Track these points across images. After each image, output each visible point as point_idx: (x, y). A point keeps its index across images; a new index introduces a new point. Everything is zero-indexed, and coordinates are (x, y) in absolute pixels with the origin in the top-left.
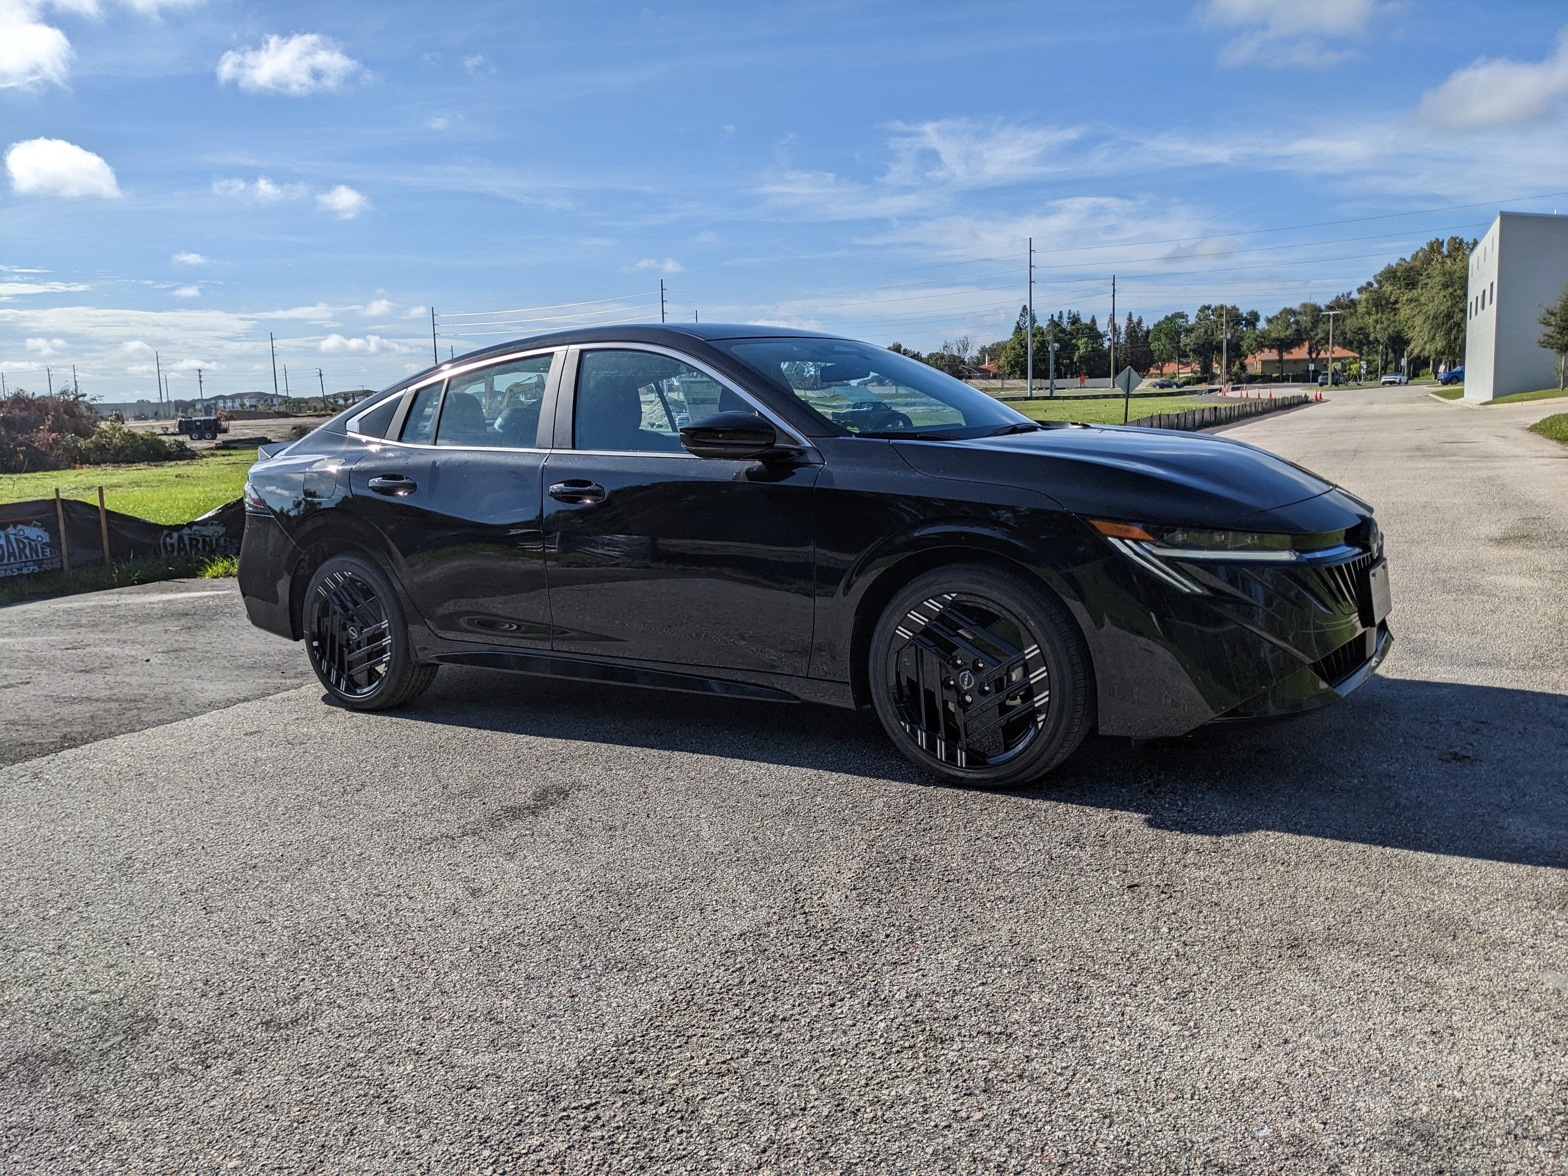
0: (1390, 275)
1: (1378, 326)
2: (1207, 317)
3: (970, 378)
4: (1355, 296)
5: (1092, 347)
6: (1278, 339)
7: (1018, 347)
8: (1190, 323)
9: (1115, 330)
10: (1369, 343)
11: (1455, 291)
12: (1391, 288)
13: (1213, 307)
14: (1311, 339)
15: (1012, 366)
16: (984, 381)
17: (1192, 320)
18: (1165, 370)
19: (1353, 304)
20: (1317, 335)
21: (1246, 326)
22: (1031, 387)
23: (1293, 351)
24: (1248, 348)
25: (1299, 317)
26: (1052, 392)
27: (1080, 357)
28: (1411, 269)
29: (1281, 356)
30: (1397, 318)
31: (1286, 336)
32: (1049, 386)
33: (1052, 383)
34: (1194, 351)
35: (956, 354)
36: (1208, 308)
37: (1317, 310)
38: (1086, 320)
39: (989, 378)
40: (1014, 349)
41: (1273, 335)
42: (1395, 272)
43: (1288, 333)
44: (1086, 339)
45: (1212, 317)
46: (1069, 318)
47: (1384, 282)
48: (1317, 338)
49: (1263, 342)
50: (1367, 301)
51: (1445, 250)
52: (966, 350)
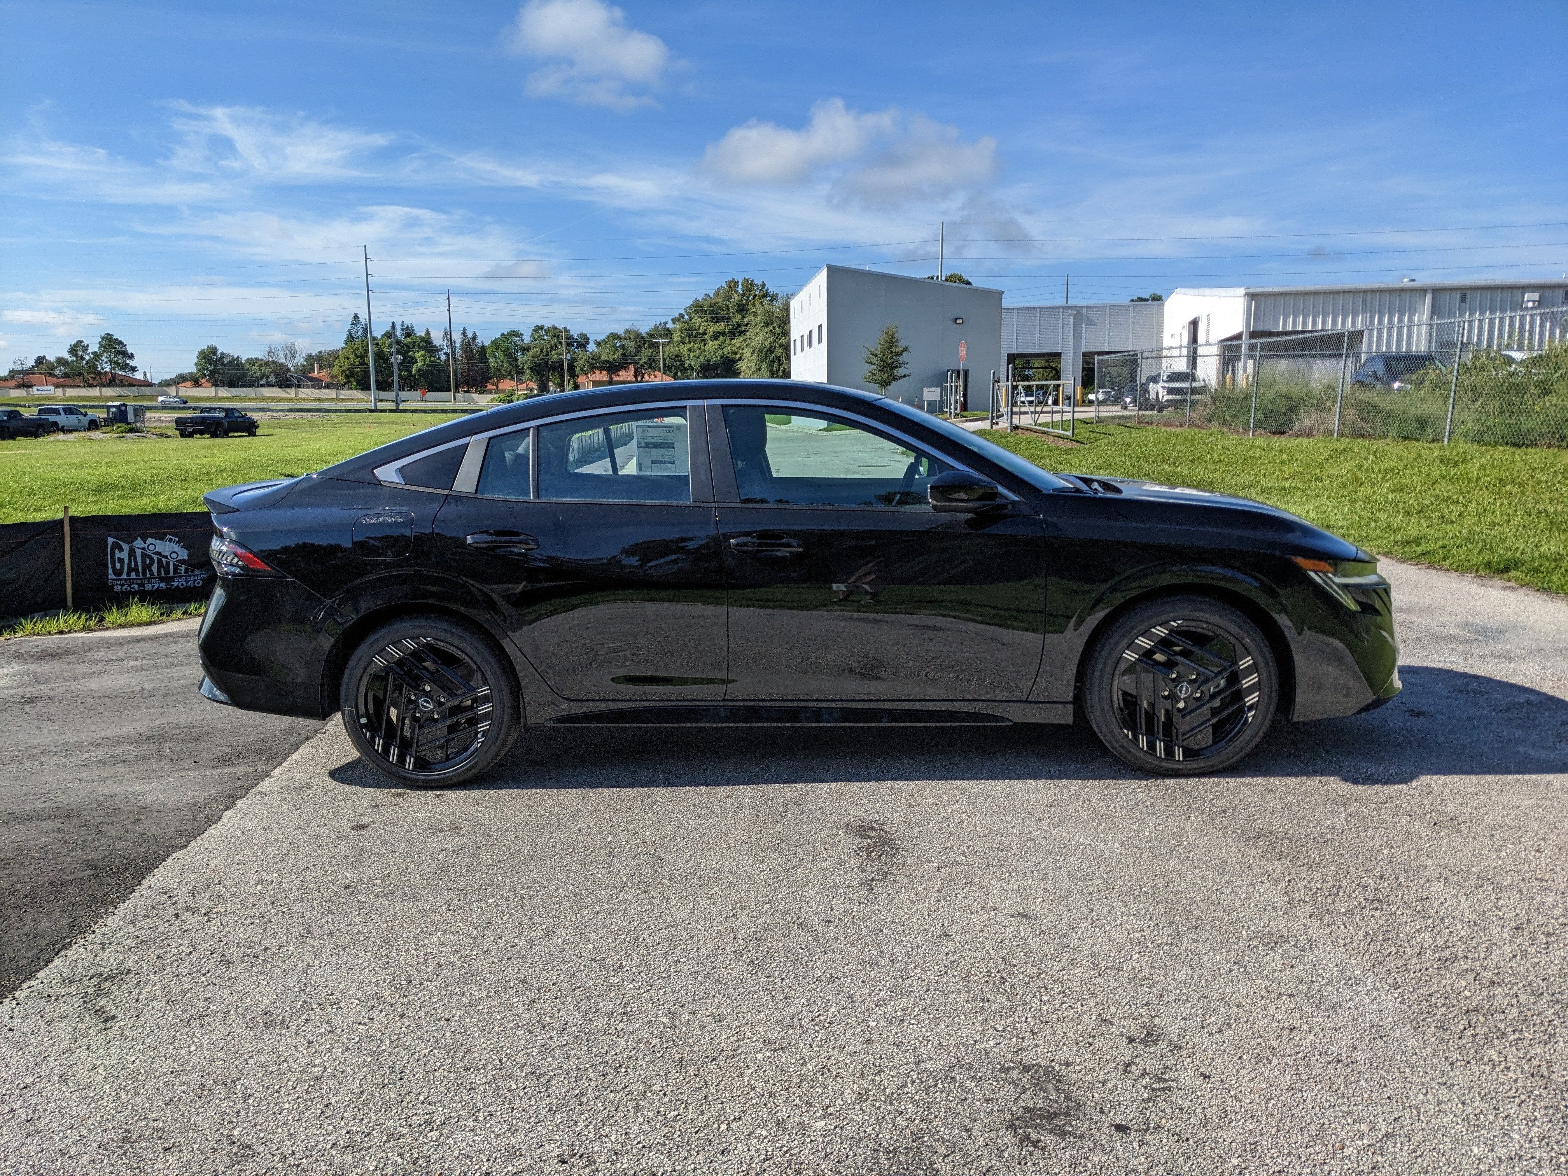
0: (698, 308)
1: (692, 354)
2: (541, 337)
3: (299, 386)
4: (670, 325)
5: (430, 361)
6: (608, 362)
7: (352, 356)
8: (525, 342)
9: (452, 344)
10: (685, 369)
11: (774, 328)
12: (699, 320)
13: (546, 327)
14: (636, 363)
15: (347, 376)
16: (317, 391)
17: (527, 339)
18: (501, 386)
19: (668, 333)
20: (640, 359)
21: (577, 348)
22: (375, 400)
23: (620, 373)
24: (581, 369)
25: (624, 342)
26: (397, 405)
27: (419, 370)
28: (715, 304)
29: (611, 378)
30: (707, 348)
31: (614, 360)
32: (394, 399)
33: (397, 396)
34: (531, 368)
35: (283, 361)
36: (542, 328)
37: (639, 336)
38: (420, 332)
39: (321, 387)
40: (348, 358)
41: (603, 358)
42: (702, 306)
43: (616, 356)
44: (423, 352)
45: (546, 337)
46: (402, 330)
47: (693, 314)
48: (641, 362)
49: (594, 365)
50: (681, 331)
51: (740, 289)
52: (293, 356)
